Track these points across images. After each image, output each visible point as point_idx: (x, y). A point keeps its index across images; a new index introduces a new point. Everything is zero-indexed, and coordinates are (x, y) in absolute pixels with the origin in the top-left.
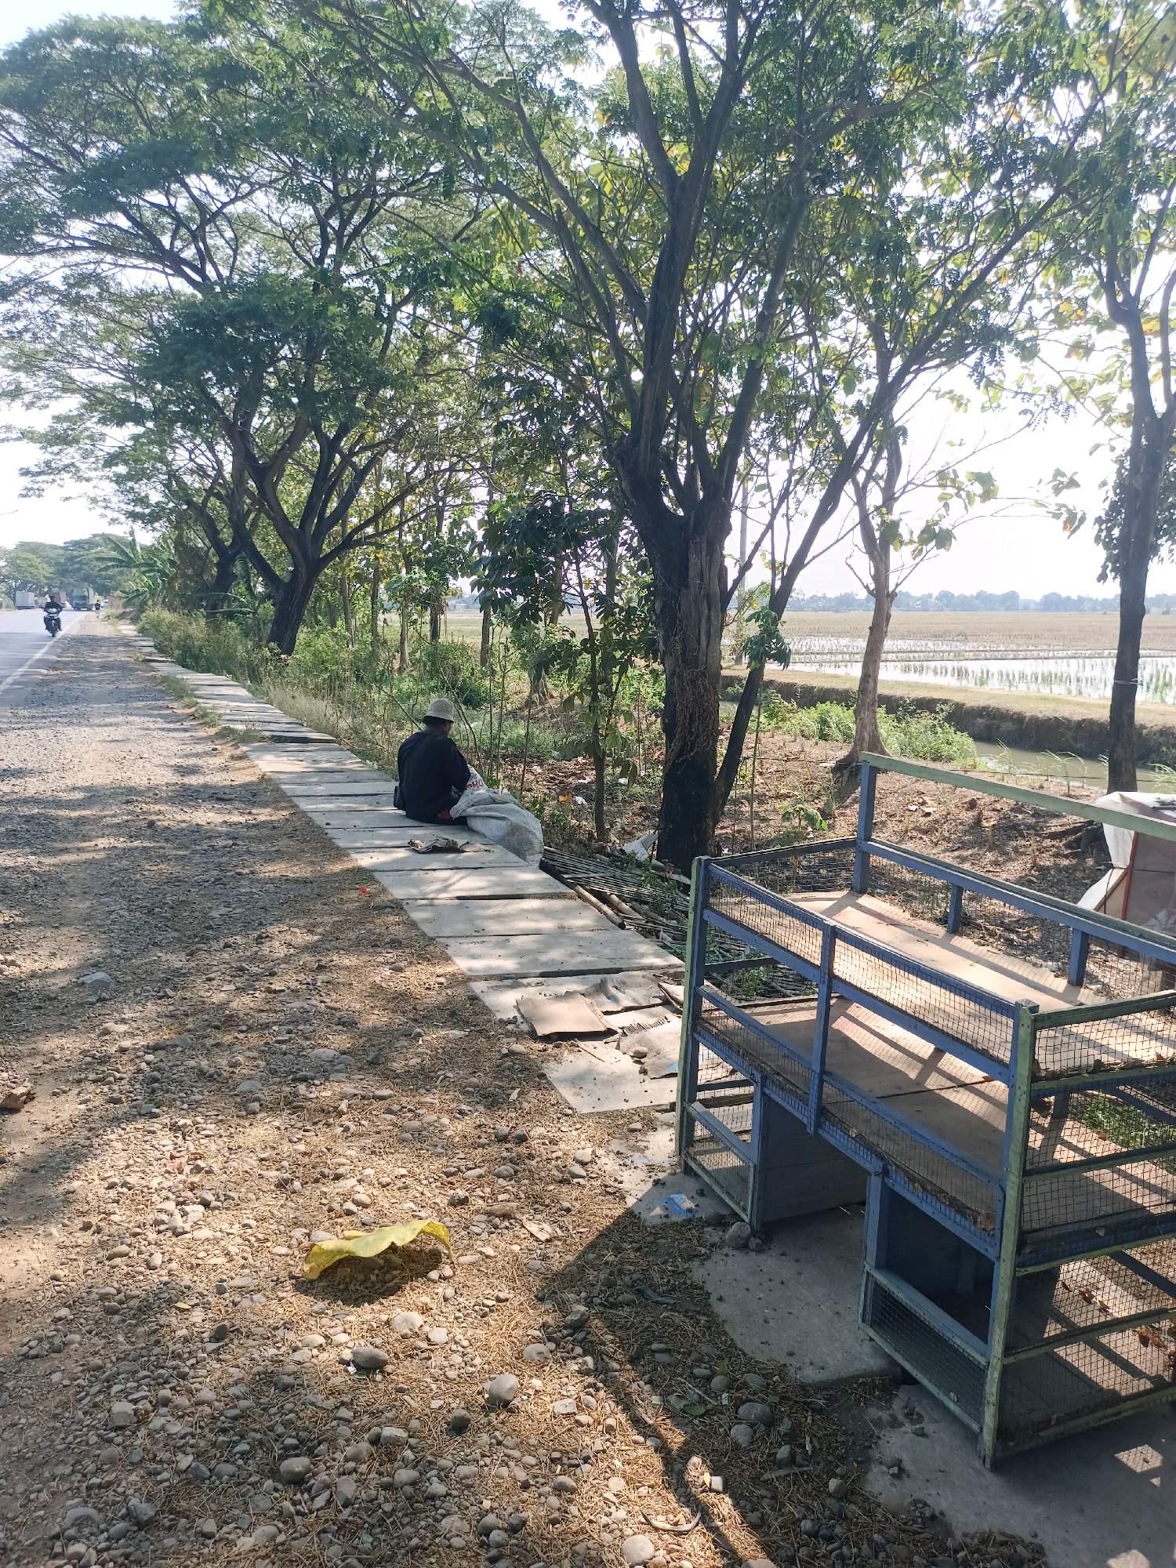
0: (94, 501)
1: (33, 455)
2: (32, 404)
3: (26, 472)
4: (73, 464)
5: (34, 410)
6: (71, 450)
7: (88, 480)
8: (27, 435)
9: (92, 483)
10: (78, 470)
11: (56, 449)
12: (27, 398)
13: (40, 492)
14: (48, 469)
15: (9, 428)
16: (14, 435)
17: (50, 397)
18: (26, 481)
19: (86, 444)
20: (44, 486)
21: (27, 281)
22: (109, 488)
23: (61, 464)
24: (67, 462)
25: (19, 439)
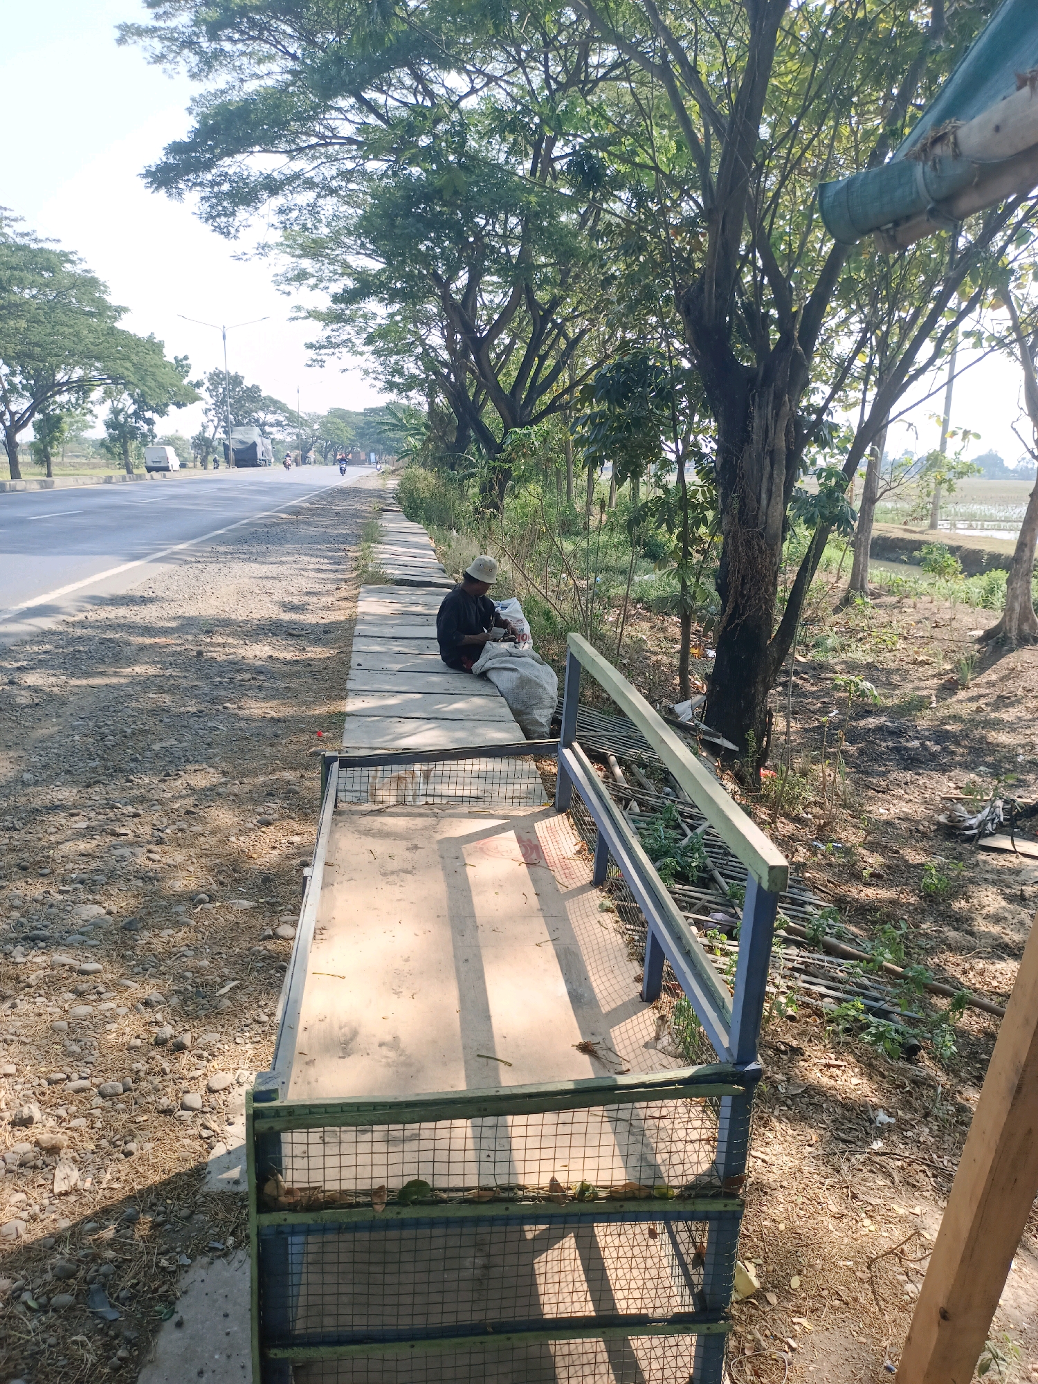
0: (366, 372)
1: (317, 331)
2: (316, 286)
3: (310, 346)
4: (349, 340)
5: (317, 291)
6: (348, 328)
7: (362, 354)
8: (314, 315)
9: (365, 357)
10: (354, 345)
11: (335, 326)
12: (312, 281)
13: (321, 363)
14: (330, 344)
15: (299, 308)
16: (303, 314)
17: (330, 280)
18: (311, 353)
19: (360, 322)
20: (324, 358)
23: (338, 340)
24: (345, 337)
25: (306, 318)
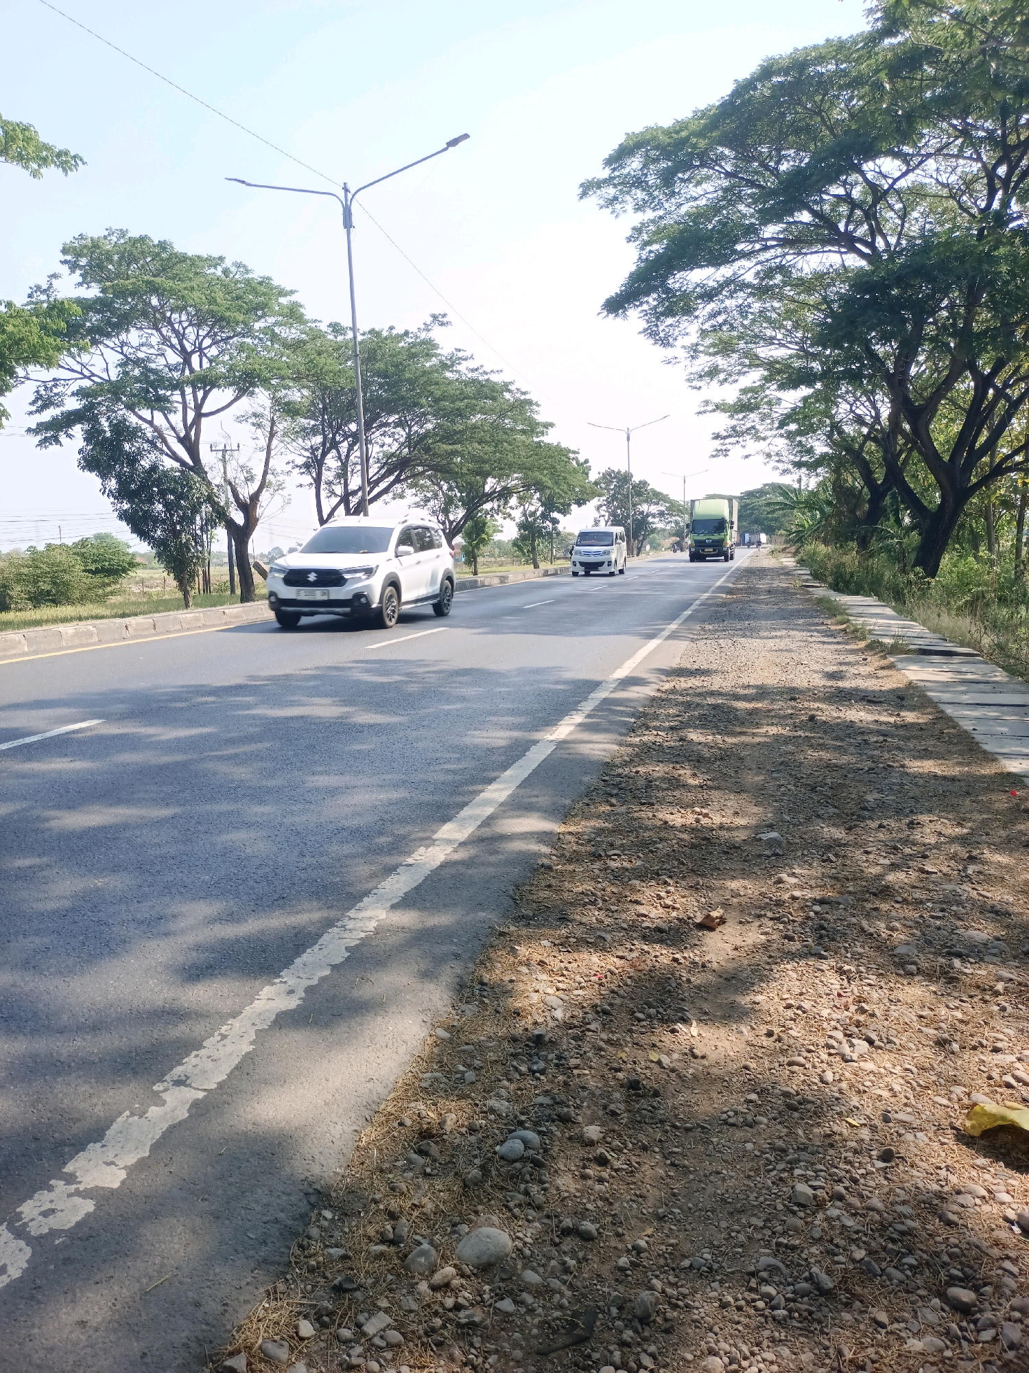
0: (769, 456)
1: (722, 422)
2: (725, 380)
3: (717, 437)
4: (753, 427)
5: (726, 385)
6: (752, 416)
7: (764, 439)
8: (721, 407)
9: (768, 441)
10: (757, 431)
11: (741, 416)
13: (725, 453)
14: (735, 432)
15: (707, 403)
16: (710, 408)
17: (740, 373)
18: (717, 444)
19: (765, 409)
20: (729, 447)
21: (728, 282)
22: (781, 443)
23: (744, 428)
24: (748, 425)
25: (714, 411)
